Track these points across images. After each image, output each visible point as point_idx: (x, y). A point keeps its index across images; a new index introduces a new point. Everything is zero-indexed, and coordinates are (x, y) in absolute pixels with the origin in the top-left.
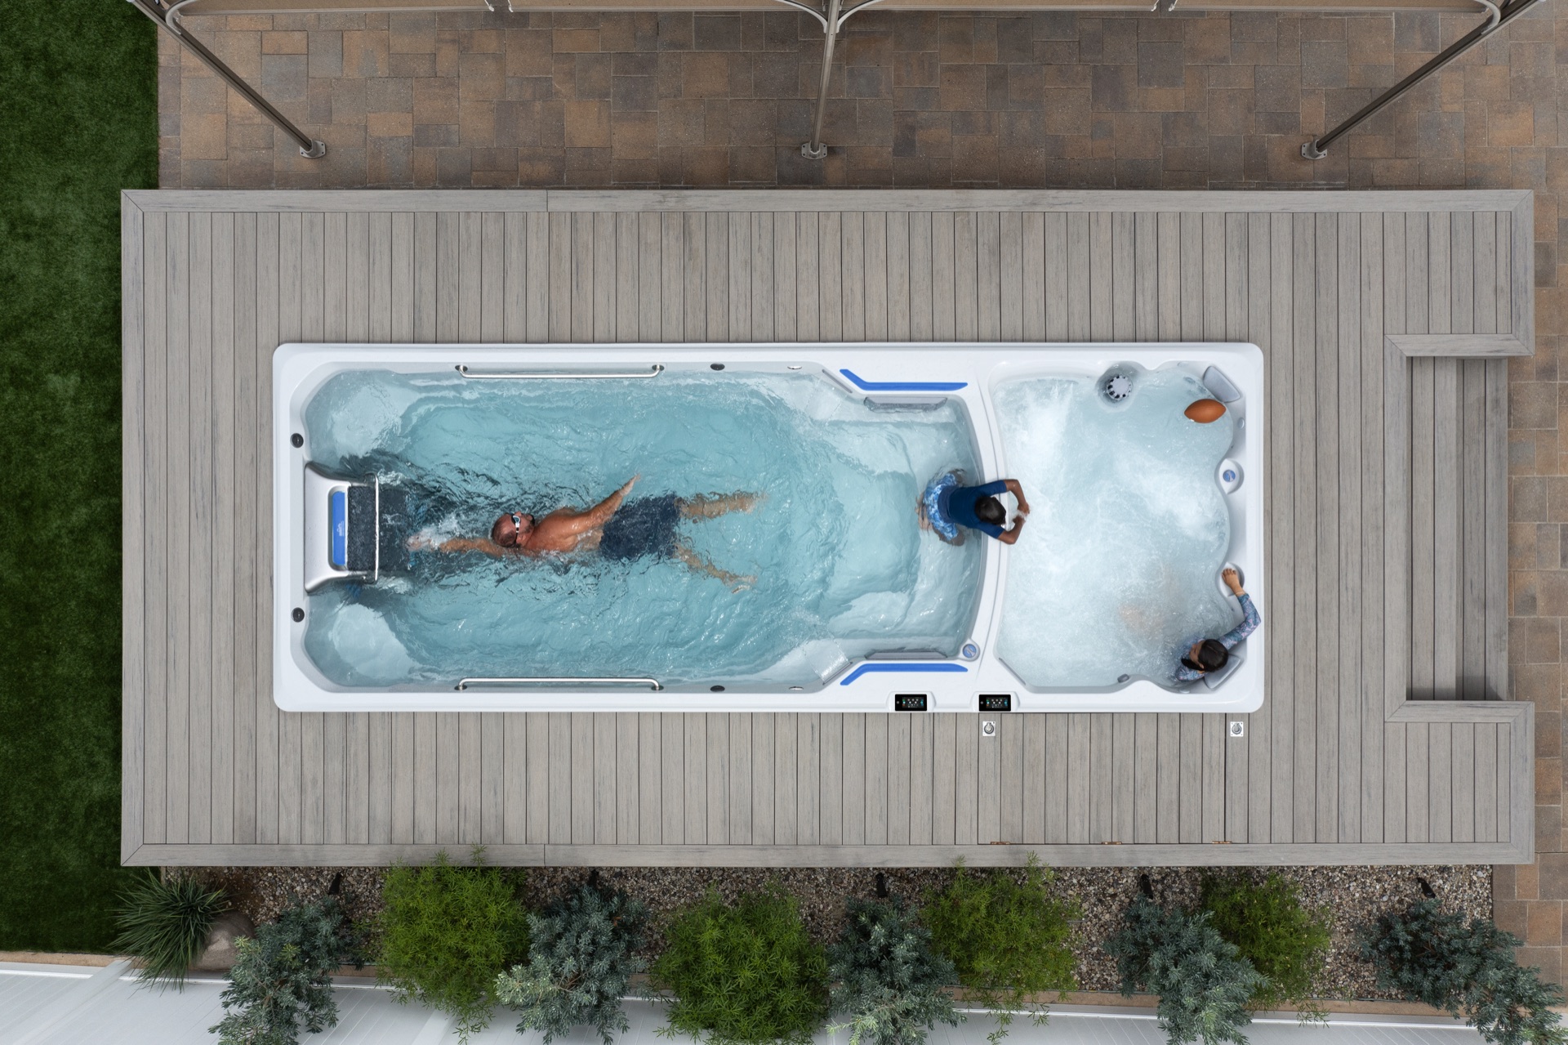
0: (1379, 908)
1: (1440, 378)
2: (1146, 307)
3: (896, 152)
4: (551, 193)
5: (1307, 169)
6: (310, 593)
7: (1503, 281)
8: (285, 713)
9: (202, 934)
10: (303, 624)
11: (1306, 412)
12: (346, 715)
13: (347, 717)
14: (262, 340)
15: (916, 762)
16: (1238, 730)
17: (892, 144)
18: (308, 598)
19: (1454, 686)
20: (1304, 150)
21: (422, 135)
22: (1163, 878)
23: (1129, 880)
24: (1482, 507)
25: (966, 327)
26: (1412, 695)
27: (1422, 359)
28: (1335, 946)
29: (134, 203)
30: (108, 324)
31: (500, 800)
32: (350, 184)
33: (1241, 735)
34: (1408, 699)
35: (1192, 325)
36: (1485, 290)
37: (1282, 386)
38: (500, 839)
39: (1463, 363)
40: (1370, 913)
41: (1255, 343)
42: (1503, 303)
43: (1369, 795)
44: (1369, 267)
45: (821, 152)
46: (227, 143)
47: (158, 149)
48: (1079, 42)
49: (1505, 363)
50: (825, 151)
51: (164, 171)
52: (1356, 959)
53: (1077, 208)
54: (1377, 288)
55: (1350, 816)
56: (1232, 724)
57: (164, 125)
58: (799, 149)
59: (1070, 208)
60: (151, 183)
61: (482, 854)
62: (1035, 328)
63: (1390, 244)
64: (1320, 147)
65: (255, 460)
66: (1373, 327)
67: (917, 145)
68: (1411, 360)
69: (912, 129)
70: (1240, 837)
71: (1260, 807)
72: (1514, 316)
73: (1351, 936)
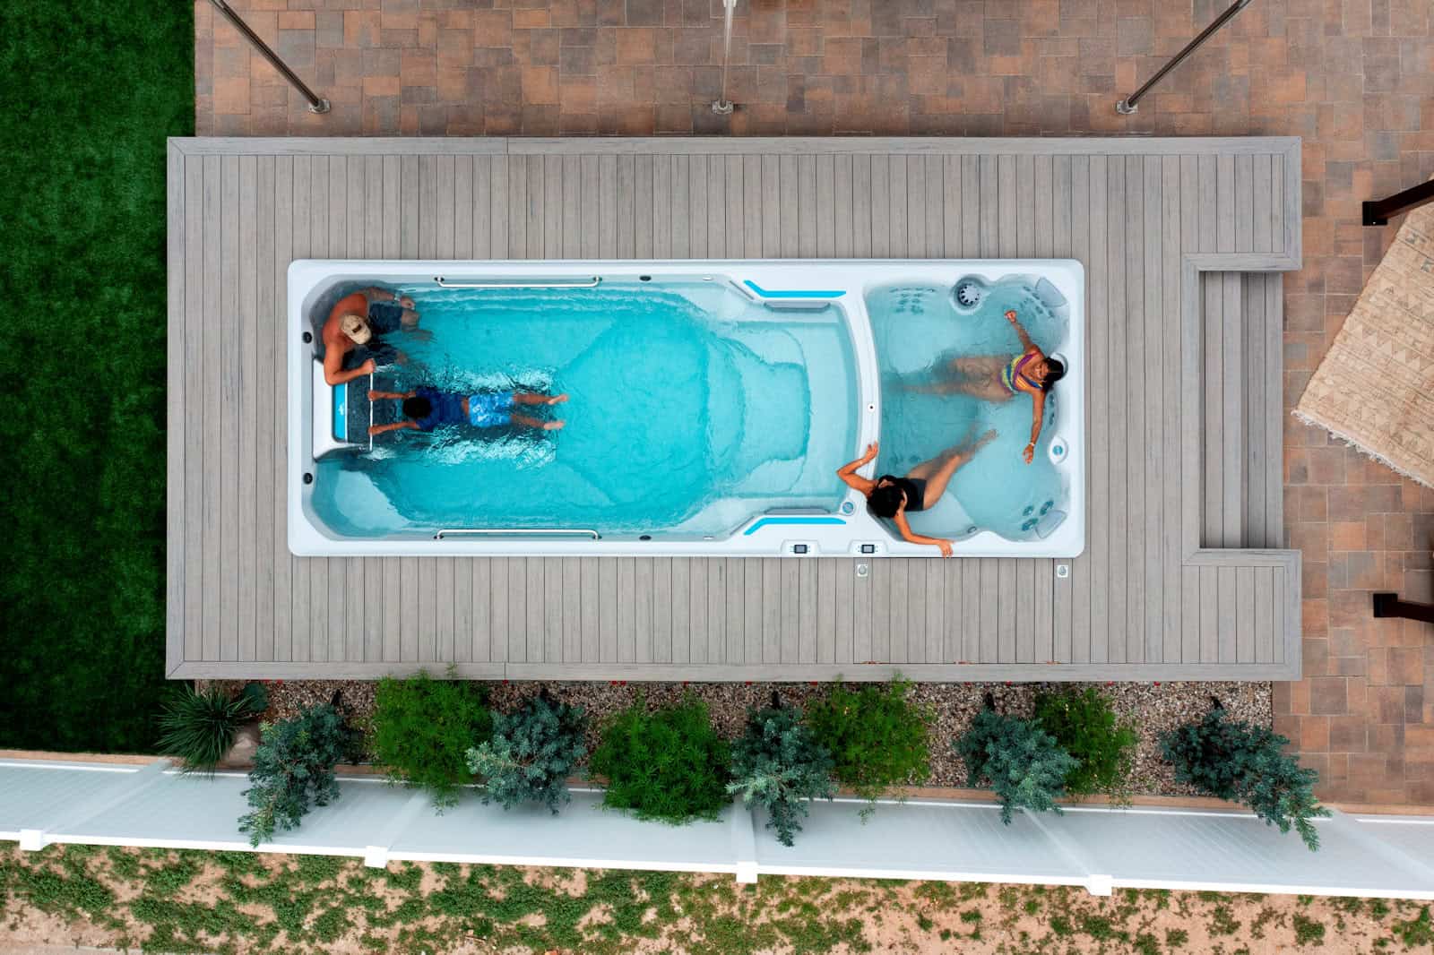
0: (1179, 722)
1: (1228, 290)
2: (989, 229)
3: (788, 108)
4: (511, 140)
5: (1121, 122)
6: (317, 460)
7: (1277, 211)
8: (298, 557)
9: (229, 736)
10: (312, 485)
11: (1119, 316)
12: (346, 559)
13: (346, 560)
14: (280, 259)
15: (804, 596)
16: (1063, 572)
17: (786, 102)
18: (315, 465)
19: (1239, 539)
20: (1119, 106)
21: (408, 95)
22: (1004, 696)
23: (977, 697)
24: (1263, 393)
25: (844, 245)
26: (1204, 545)
27: (1212, 273)
28: (1142, 752)
29: (177, 147)
30: (154, 247)
31: (469, 626)
32: (349, 133)
33: (1066, 576)
34: (1201, 547)
35: (1026, 244)
36: (1263, 218)
37: (1099, 293)
38: (469, 658)
39: (1246, 277)
40: (1172, 725)
41: (1078, 259)
42: (1278, 228)
43: (1170, 625)
44: (1169, 200)
45: (729, 108)
46: (250, 99)
47: (194, 105)
48: (937, 20)
49: (1281, 275)
50: (731, 107)
51: (198, 123)
52: (1161, 762)
53: (934, 152)
54: (1175, 214)
55: (1155, 641)
56: (1059, 567)
57: (199, 86)
58: (710, 106)
59: (928, 152)
60: (190, 132)
61: (454, 670)
62: (899, 246)
63: (1186, 179)
64: (1131, 103)
65: (274, 352)
66: (1172, 247)
67: (806, 102)
68: (1203, 274)
69: (802, 90)
70: (1066, 659)
71: (1081, 634)
72: (1286, 239)
73: (1157, 744)
